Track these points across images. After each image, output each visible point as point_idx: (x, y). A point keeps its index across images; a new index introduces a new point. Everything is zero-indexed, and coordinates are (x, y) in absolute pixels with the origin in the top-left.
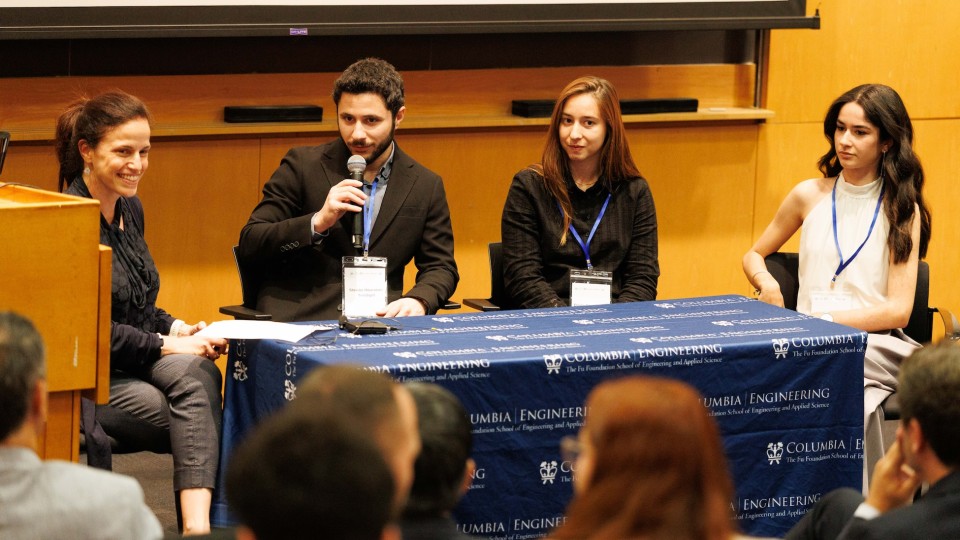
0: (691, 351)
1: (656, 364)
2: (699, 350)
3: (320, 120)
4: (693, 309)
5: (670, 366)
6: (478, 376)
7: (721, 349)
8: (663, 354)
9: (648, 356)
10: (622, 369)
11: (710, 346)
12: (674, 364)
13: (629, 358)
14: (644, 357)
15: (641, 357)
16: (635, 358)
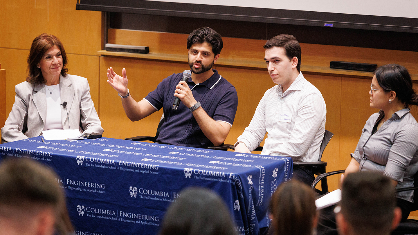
0: (143, 166)
1: (127, 170)
5: (133, 171)
6: (48, 160)
7: (158, 168)
8: (130, 165)
9: (123, 165)
10: (111, 169)
11: (154, 165)
12: (135, 171)
13: (114, 164)
14: (121, 165)
15: (120, 165)
16: (117, 164)
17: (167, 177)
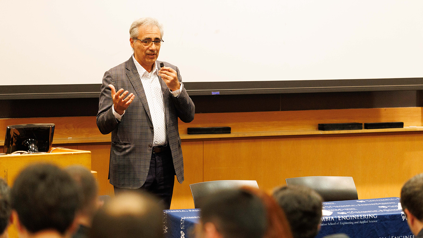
1: (346, 223)
2: (367, 217)
3: (230, 133)
4: (373, 202)
5: (353, 224)
7: (377, 216)
8: (349, 219)
9: (342, 219)
10: (330, 225)
11: (372, 215)
12: (355, 223)
13: (334, 220)
14: (341, 220)
15: (339, 220)
16: (336, 220)
17: (386, 223)
